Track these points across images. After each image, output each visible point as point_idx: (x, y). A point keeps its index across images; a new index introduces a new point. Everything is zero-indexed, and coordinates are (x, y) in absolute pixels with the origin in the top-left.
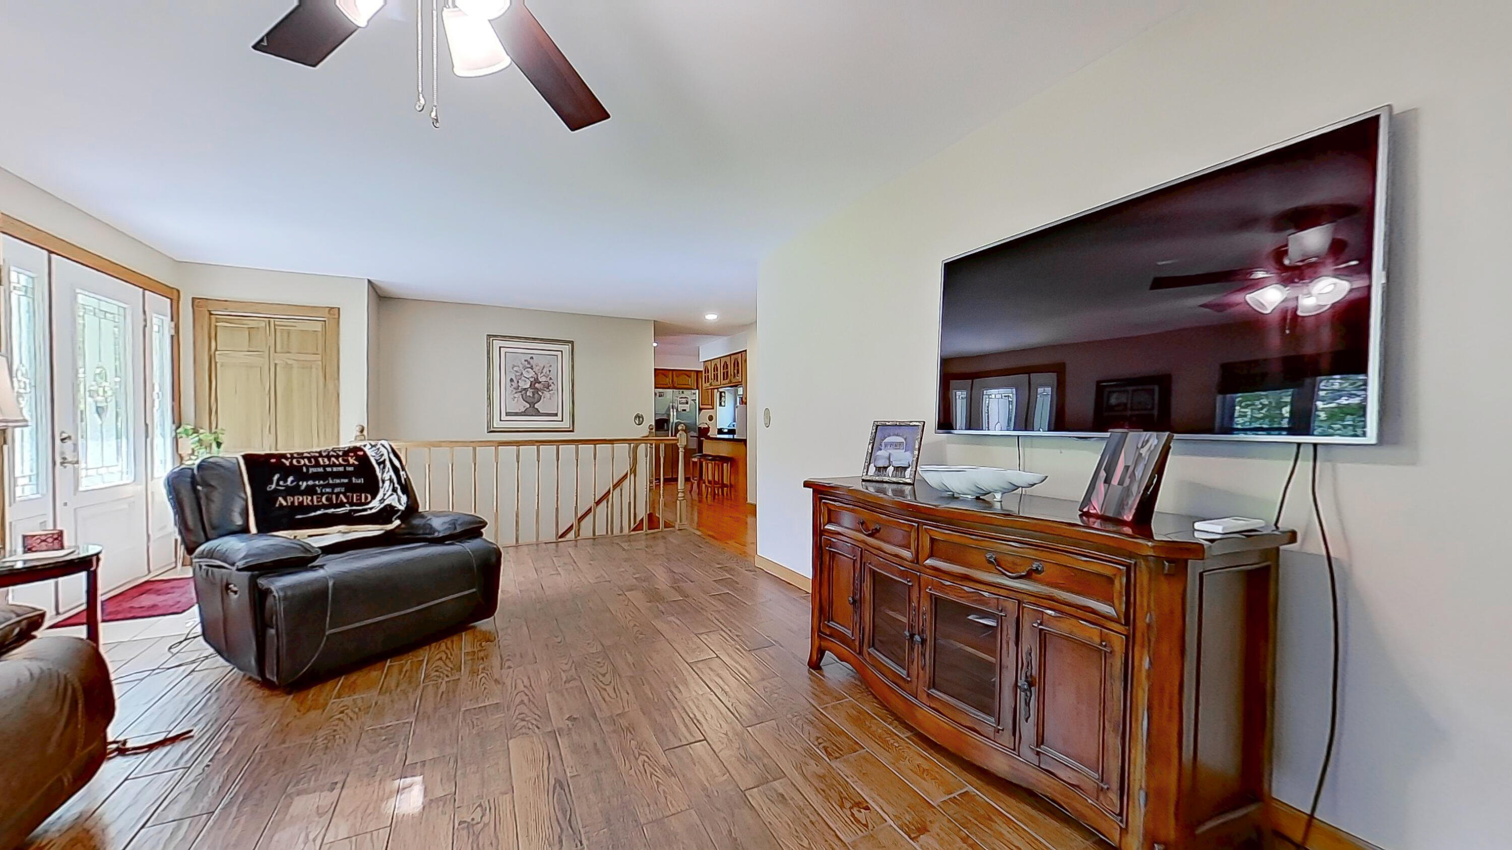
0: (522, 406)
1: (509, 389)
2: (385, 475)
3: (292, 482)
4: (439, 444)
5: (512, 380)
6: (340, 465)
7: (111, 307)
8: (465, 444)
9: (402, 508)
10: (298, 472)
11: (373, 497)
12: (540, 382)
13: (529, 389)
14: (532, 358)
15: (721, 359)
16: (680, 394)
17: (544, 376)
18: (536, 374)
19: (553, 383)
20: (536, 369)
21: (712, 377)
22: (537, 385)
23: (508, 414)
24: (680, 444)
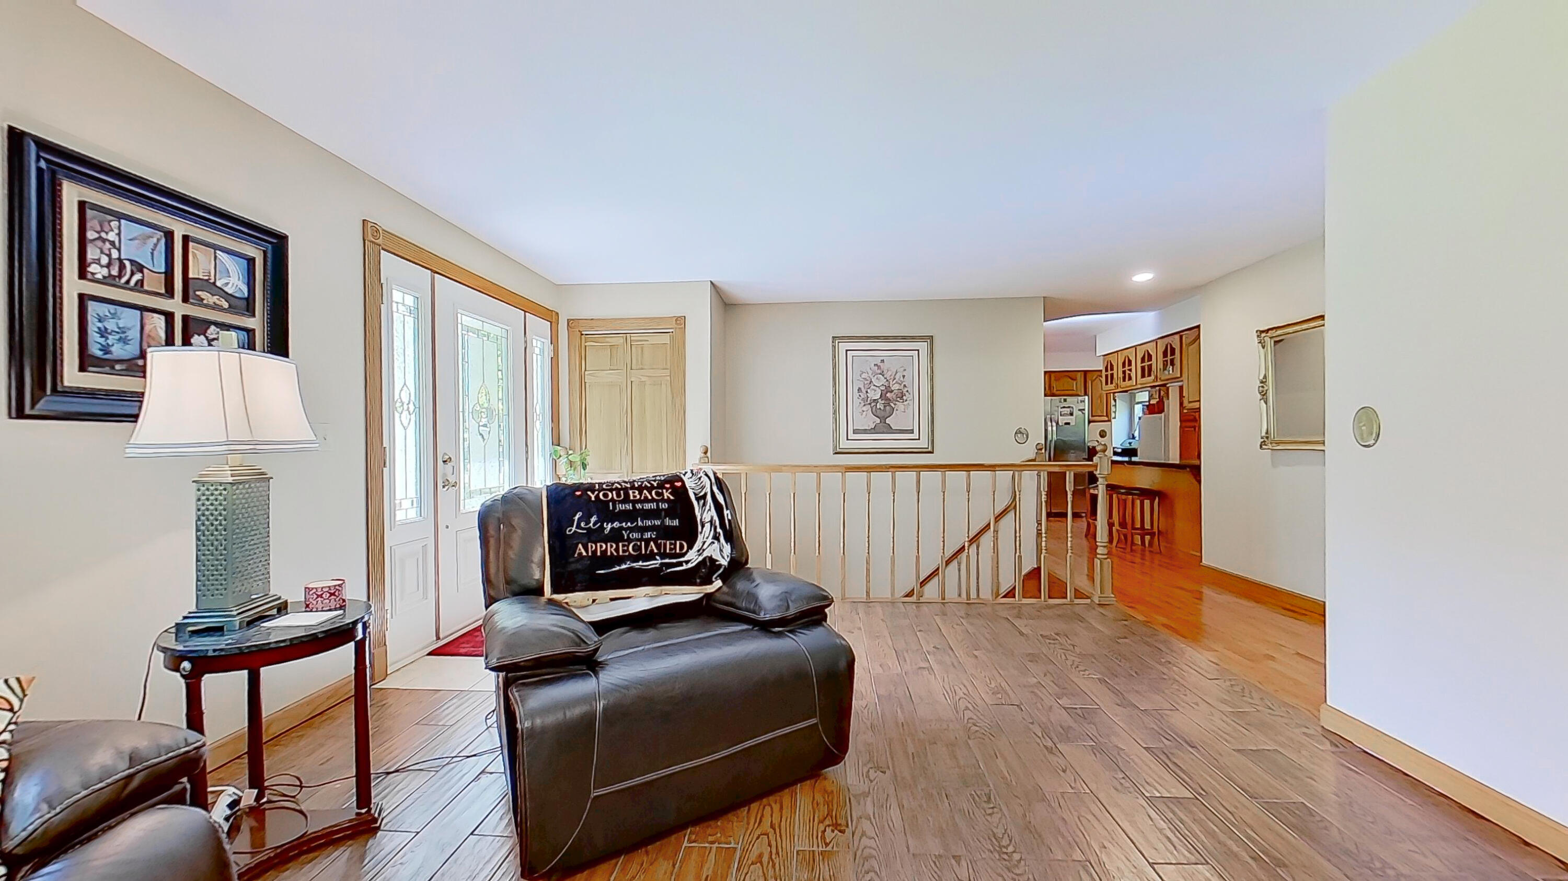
0: (870, 421)
1: (857, 401)
2: (705, 514)
3: (595, 524)
4: (778, 469)
5: (859, 390)
6: (653, 500)
7: (495, 330)
8: (807, 468)
9: (724, 563)
10: (604, 510)
11: (690, 547)
12: (892, 391)
13: (880, 400)
14: (883, 361)
15: (1138, 347)
16: (1060, 402)
17: (897, 383)
18: (887, 381)
19: (907, 391)
20: (887, 375)
21: (1121, 375)
22: (888, 395)
23: (855, 432)
24: (1098, 472)
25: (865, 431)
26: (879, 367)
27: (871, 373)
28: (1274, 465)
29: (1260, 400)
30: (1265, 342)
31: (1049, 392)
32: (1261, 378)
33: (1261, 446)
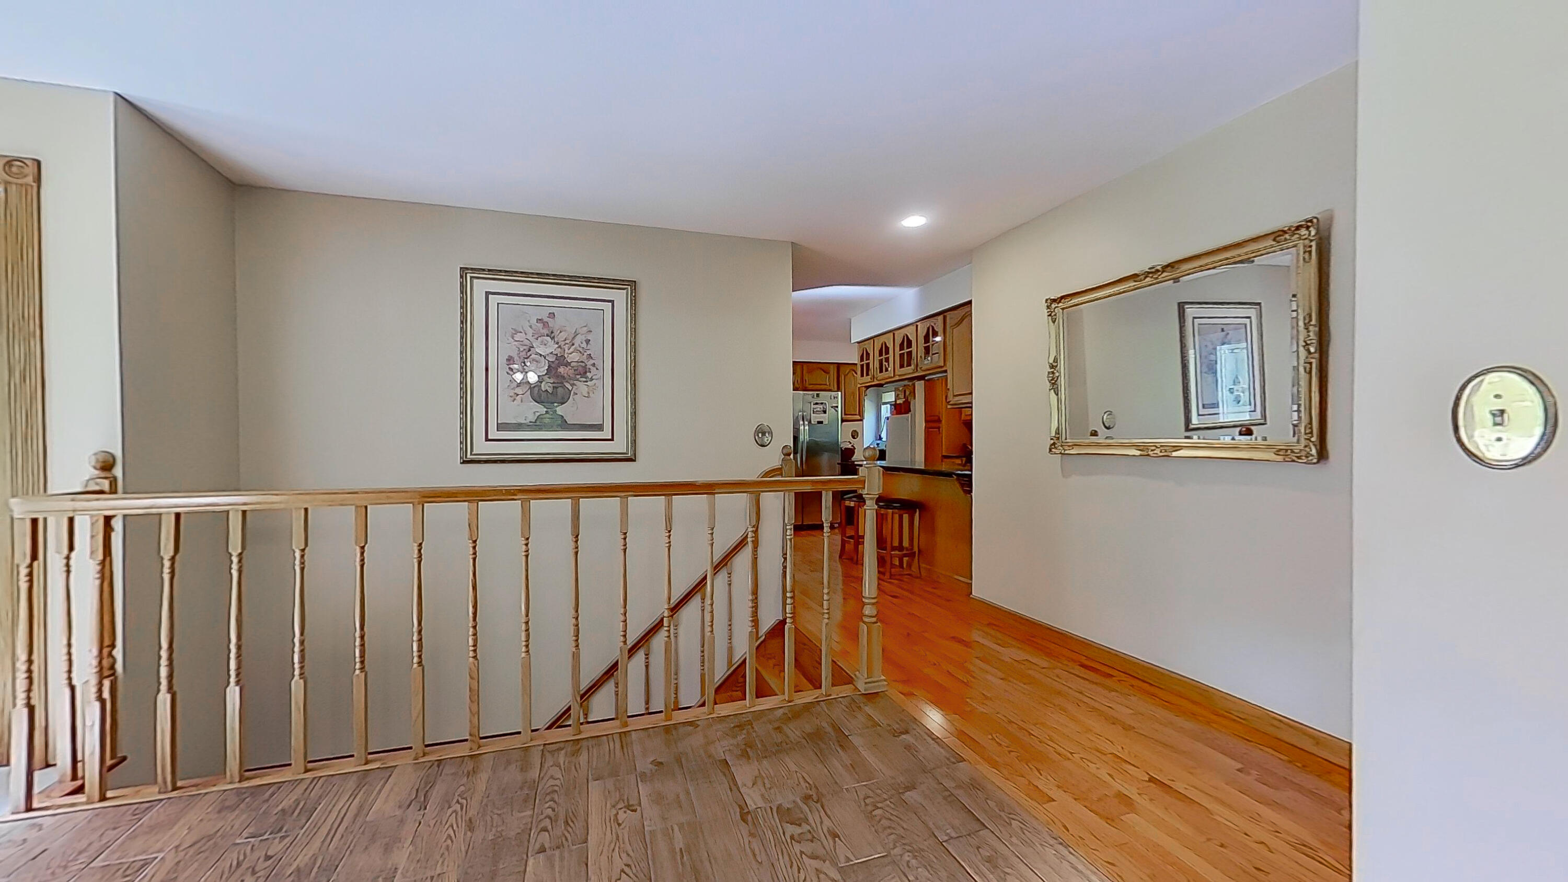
1: (505, 378)
5: (510, 359)
12: (568, 364)
13: (546, 378)
14: (552, 315)
15: (896, 332)
16: (813, 397)
17: (576, 350)
18: (560, 347)
19: (594, 365)
20: (561, 337)
21: (877, 365)
22: (561, 370)
23: (500, 427)
24: (865, 491)
25: (518, 427)
26: (545, 324)
27: (530, 332)
28: (1065, 474)
29: (1050, 390)
30: (1055, 315)
31: (800, 385)
32: (1051, 361)
33: (1050, 450)
